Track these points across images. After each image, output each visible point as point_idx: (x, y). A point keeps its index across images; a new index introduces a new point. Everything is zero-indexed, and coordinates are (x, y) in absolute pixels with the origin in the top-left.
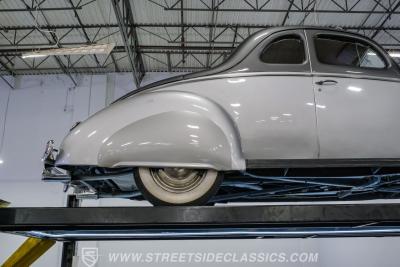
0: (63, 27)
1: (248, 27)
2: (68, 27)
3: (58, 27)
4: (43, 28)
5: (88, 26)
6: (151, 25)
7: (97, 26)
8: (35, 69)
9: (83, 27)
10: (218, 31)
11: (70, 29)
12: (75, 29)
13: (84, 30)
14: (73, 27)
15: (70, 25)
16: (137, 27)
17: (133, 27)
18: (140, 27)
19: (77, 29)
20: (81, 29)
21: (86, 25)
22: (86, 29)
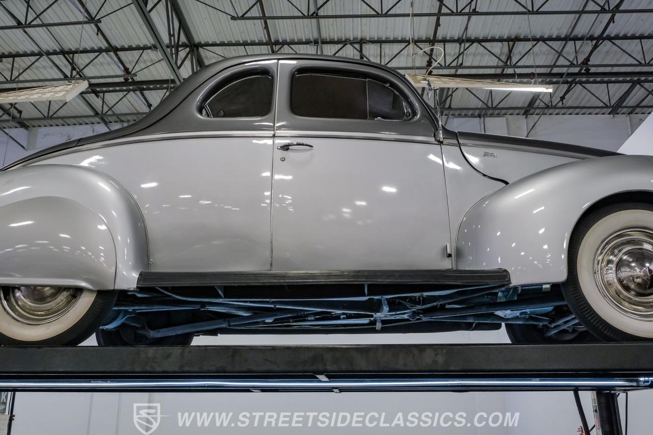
0: (85, 51)
1: (380, 42)
2: (93, 51)
3: (78, 52)
4: (55, 53)
5: (123, 49)
6: (222, 44)
7: (138, 48)
8: (51, 118)
9: (116, 50)
11: (97, 54)
12: (104, 54)
13: (117, 55)
14: (100, 51)
15: (96, 48)
16: (201, 47)
17: (194, 47)
18: (204, 47)
19: (107, 54)
20: (112, 54)
21: (119, 47)
22: (120, 53)
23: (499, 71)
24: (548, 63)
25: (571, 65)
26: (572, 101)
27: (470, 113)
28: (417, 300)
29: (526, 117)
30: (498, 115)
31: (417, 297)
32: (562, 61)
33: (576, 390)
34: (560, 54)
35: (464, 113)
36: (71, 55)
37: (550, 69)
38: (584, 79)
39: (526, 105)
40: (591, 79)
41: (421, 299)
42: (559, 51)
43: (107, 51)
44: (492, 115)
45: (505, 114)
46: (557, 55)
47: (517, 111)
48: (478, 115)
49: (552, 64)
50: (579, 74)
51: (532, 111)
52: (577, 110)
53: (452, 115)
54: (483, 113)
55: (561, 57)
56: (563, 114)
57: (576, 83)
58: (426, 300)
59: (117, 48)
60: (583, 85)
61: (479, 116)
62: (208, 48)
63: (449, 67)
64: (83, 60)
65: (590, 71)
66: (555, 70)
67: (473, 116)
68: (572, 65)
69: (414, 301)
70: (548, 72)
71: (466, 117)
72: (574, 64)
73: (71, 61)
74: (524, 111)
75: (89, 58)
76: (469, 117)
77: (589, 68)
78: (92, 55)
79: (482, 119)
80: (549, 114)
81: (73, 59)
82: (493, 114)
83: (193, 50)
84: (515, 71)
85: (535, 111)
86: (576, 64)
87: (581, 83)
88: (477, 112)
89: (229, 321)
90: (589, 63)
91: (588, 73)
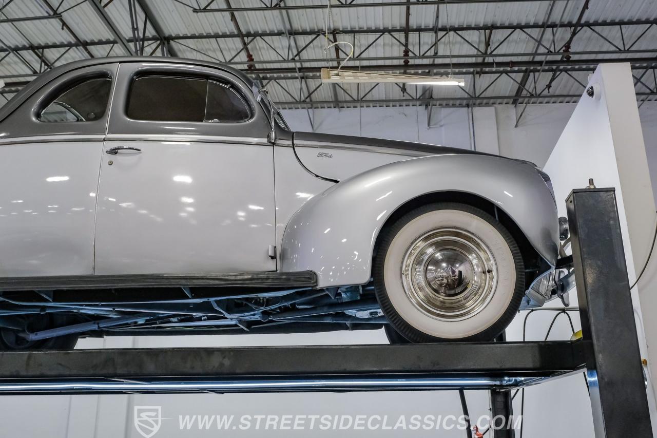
0: (55, 46)
1: (353, 32)
2: (62, 45)
3: (48, 47)
4: (24, 48)
5: (93, 43)
6: (194, 37)
7: (108, 42)
9: (85, 45)
10: (302, 40)
11: (67, 48)
12: (74, 48)
13: (86, 50)
14: (70, 45)
15: (66, 43)
16: (172, 40)
17: (164, 40)
18: (176, 40)
19: (77, 49)
20: (81, 48)
21: (89, 41)
22: (89, 47)
23: (480, 60)
24: (530, 51)
25: (548, 52)
26: (561, 88)
27: (458, 102)
28: (261, 301)
29: (515, 106)
30: (487, 105)
31: (261, 299)
32: (542, 50)
33: (461, 389)
34: (539, 43)
35: (451, 102)
36: (41, 50)
37: (532, 57)
38: (569, 67)
39: (514, 93)
40: (577, 67)
41: (265, 300)
42: (539, 40)
43: (76, 45)
44: (480, 105)
45: (494, 104)
46: (537, 43)
47: (505, 101)
48: (466, 105)
49: (534, 52)
50: (561, 62)
51: (520, 100)
52: (567, 99)
53: (439, 105)
54: (471, 103)
55: (541, 46)
56: (553, 103)
57: (561, 71)
58: (269, 302)
59: (87, 42)
60: (570, 72)
61: (468, 106)
62: (180, 41)
63: (423, 57)
64: (54, 54)
65: (571, 59)
66: (538, 58)
67: (461, 106)
68: (550, 53)
69: (258, 303)
70: (531, 60)
71: (454, 107)
72: (551, 52)
73: (41, 55)
74: (512, 100)
75: (59, 52)
76: (457, 107)
77: (570, 55)
78: (63, 50)
79: (470, 108)
80: (539, 103)
81: (42, 53)
82: (482, 104)
83: (164, 43)
84: (493, 60)
85: (524, 100)
86: (554, 52)
87: (566, 71)
88: (465, 102)
89: (98, 324)
90: (570, 50)
91: (568, 61)
